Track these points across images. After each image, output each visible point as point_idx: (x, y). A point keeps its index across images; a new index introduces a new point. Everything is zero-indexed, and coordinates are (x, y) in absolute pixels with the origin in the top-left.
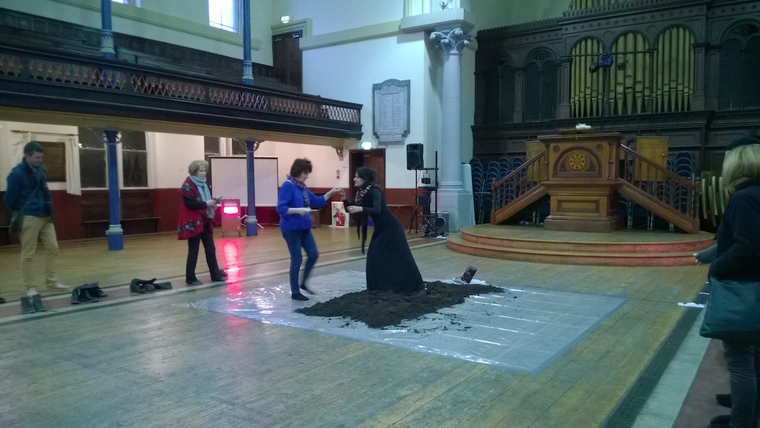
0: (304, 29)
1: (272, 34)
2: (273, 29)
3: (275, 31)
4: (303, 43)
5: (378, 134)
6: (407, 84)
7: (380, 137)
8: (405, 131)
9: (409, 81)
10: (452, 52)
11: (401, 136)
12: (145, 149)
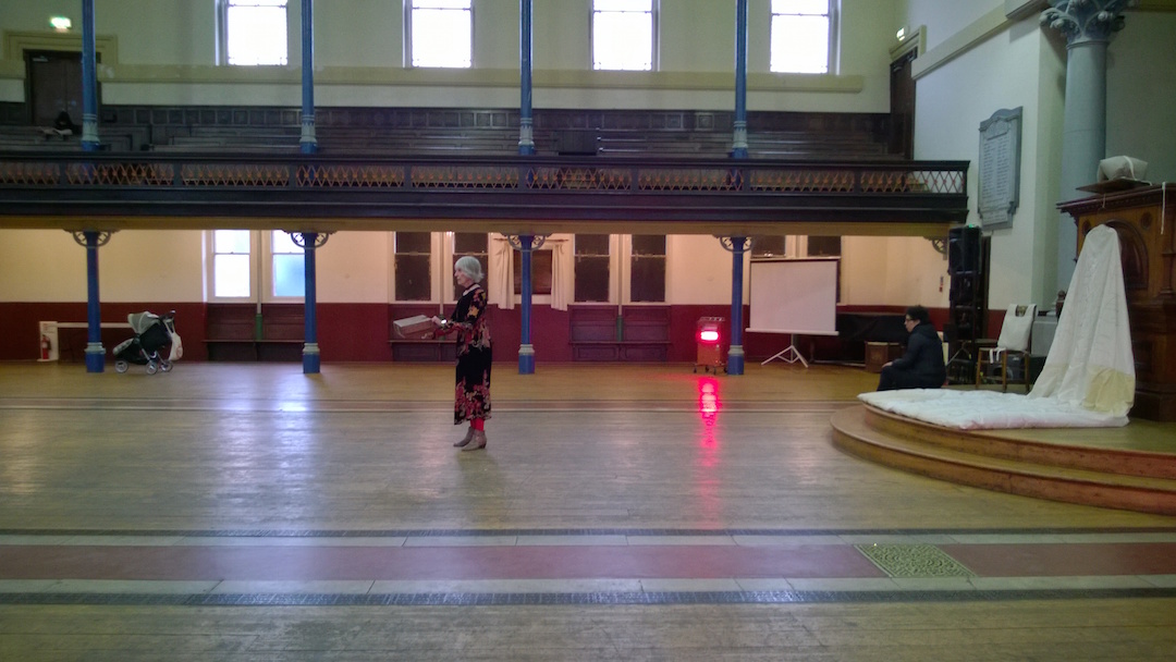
0: (919, 45)
1: (891, 62)
2: (891, 53)
3: (894, 55)
4: (917, 67)
5: (982, 210)
6: (1017, 116)
7: (984, 215)
8: (1011, 203)
9: (1021, 109)
10: (1077, 41)
11: (1005, 212)
12: (664, 254)
